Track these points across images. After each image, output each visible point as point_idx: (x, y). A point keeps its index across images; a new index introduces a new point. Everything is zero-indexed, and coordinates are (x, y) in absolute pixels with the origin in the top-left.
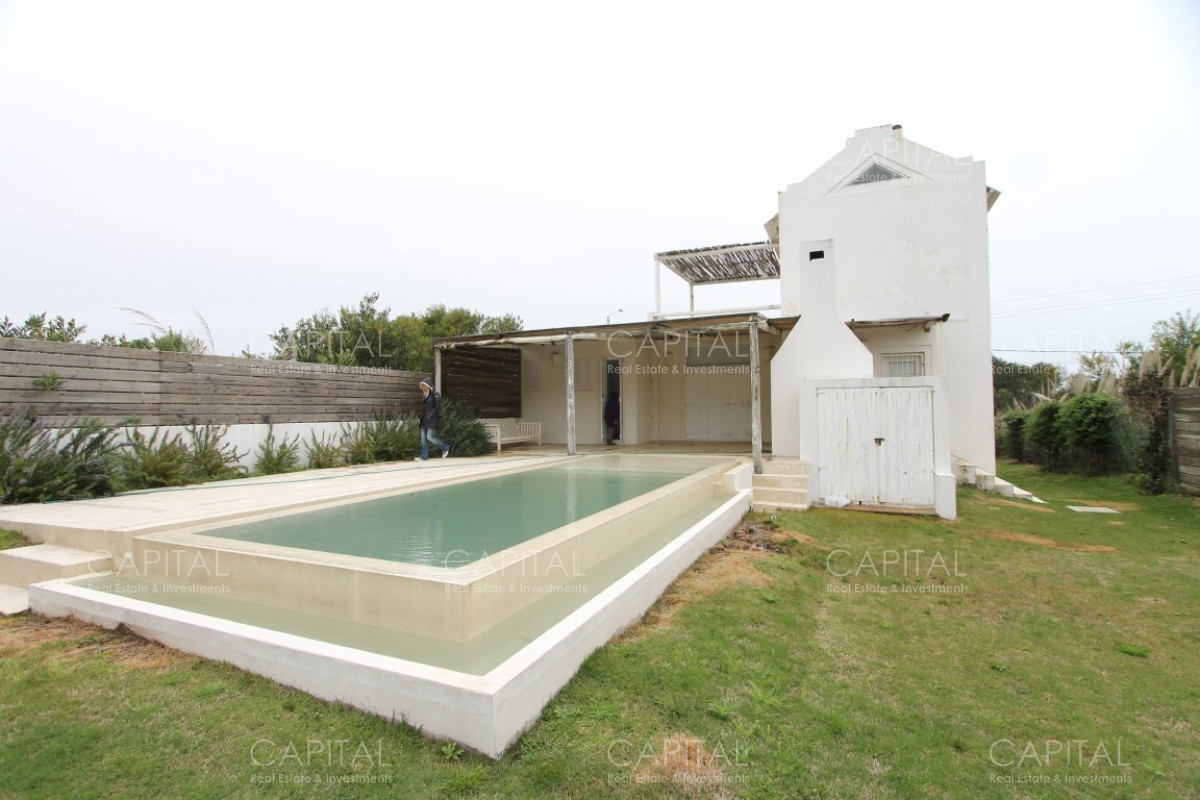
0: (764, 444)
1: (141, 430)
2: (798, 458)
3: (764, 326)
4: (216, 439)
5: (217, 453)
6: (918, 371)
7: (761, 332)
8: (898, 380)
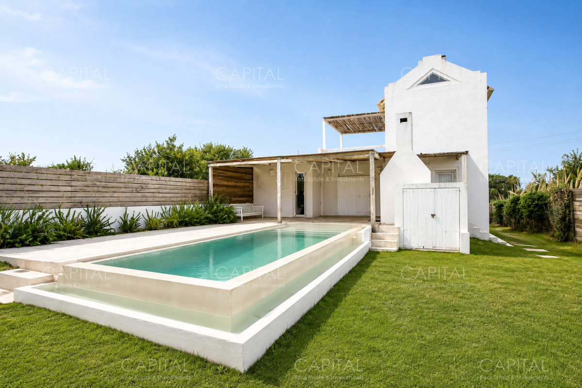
0: (376, 217)
1: (62, 210)
2: (394, 225)
3: (377, 156)
4: (98, 215)
5: (99, 221)
6: (452, 180)
7: (375, 159)
8: (442, 185)
